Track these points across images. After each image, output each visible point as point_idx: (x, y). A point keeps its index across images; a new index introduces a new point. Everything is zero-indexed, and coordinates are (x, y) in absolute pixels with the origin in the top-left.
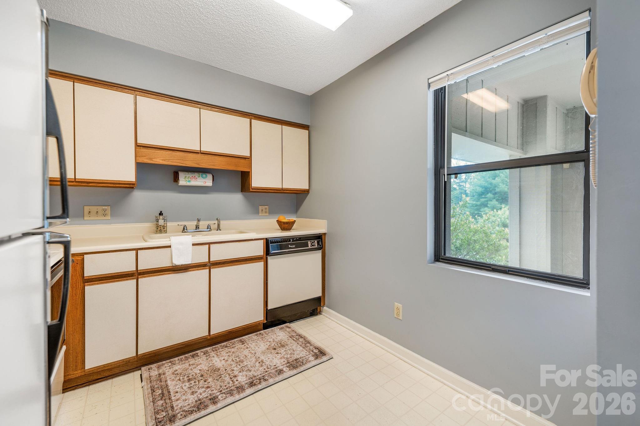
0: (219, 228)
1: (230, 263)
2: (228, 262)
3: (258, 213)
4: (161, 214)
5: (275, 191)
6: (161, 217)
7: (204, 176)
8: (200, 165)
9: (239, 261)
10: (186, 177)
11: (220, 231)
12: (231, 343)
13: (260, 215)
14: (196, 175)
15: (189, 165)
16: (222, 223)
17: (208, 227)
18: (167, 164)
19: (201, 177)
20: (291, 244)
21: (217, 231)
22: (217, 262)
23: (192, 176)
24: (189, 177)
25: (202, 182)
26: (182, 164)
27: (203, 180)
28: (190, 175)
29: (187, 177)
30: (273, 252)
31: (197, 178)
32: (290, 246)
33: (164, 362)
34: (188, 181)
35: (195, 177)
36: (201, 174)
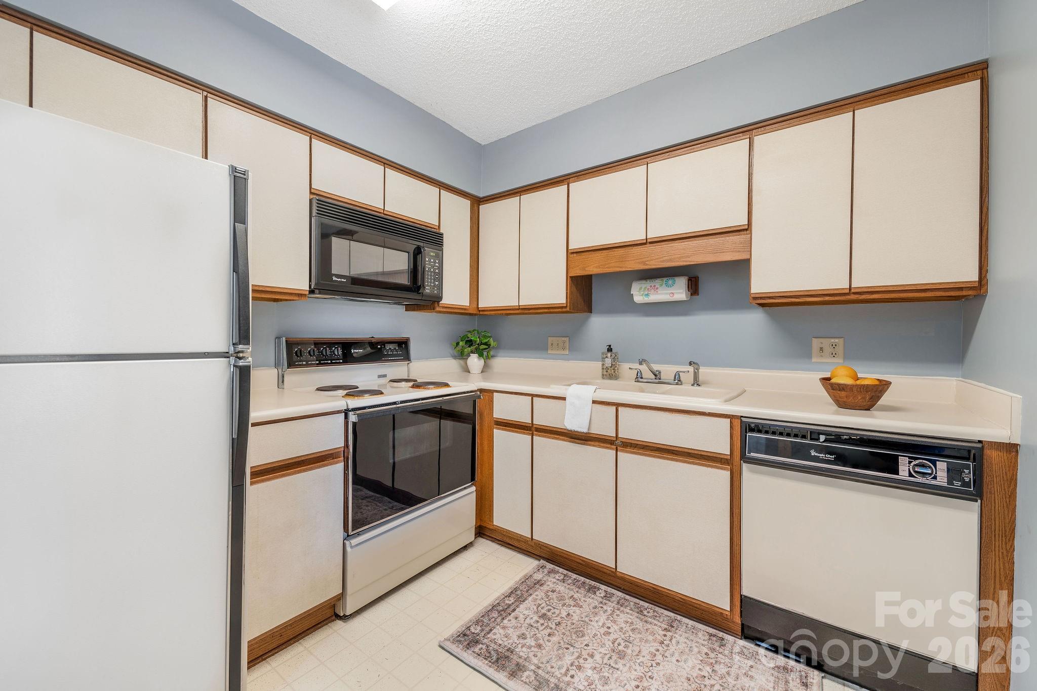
0: (696, 382)
1: (655, 450)
2: (652, 449)
3: (809, 356)
4: (610, 349)
5: (827, 298)
6: (609, 355)
7: (670, 282)
8: (647, 265)
9: (673, 453)
10: (641, 288)
11: (698, 388)
12: (654, 611)
13: (814, 360)
14: (657, 282)
15: (630, 268)
16: (702, 370)
17: (675, 378)
18: (602, 272)
19: (664, 285)
20: (820, 449)
21: (693, 387)
22: (633, 442)
23: (651, 286)
24: (646, 287)
25: (667, 294)
26: (621, 267)
27: (670, 290)
28: (647, 284)
29: (643, 288)
30: (753, 454)
31: (657, 288)
32: (813, 453)
33: (561, 570)
34: (645, 295)
35: (655, 286)
36: (665, 279)
